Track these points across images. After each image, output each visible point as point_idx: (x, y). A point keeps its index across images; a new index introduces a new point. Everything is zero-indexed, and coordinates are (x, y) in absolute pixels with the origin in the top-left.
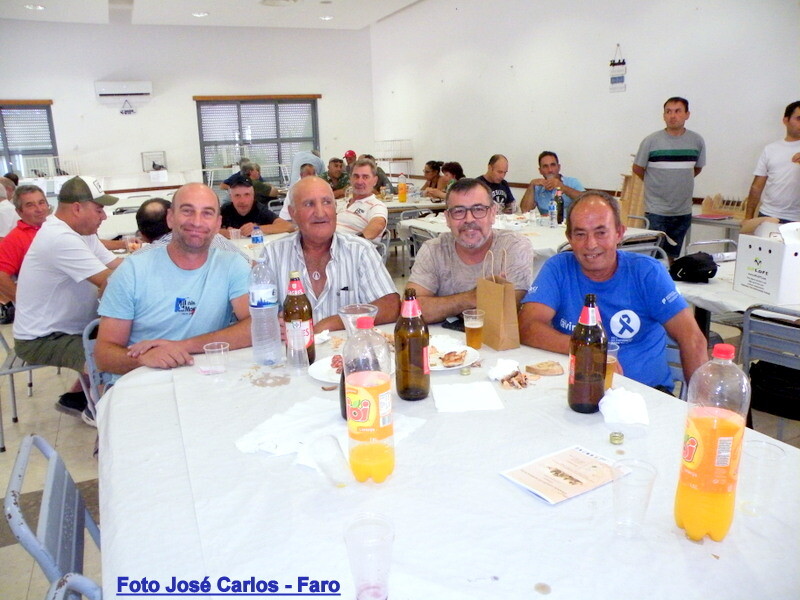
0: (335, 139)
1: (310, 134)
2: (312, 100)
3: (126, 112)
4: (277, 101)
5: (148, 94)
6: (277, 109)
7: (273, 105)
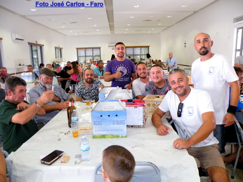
3: (113, 49)
7: (140, 48)
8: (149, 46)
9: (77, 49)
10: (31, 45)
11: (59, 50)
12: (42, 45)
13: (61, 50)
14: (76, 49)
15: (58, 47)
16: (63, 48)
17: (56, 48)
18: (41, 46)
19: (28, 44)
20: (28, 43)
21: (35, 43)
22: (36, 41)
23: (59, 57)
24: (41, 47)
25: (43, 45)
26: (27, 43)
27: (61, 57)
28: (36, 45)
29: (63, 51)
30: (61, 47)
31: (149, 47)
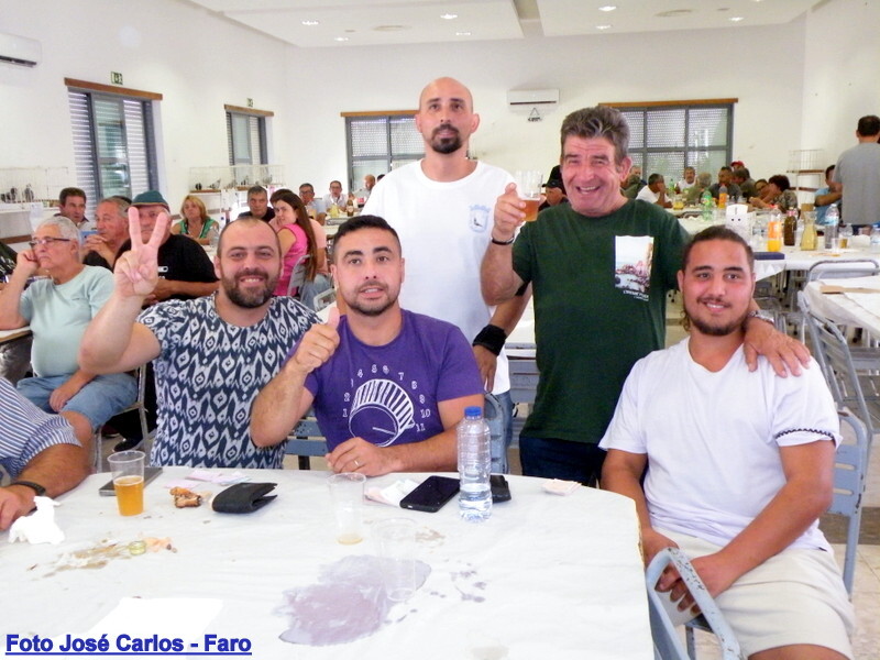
0: (751, 147)
1: (723, 142)
2: (728, 105)
3: (534, 119)
4: (688, 106)
5: (554, 102)
6: (687, 114)
7: (683, 111)
8: (736, 100)
9: (350, 118)
10: (87, 92)
11: (254, 123)
12: (150, 94)
13: (261, 122)
14: (343, 119)
15: (244, 105)
16: (271, 114)
17: (232, 113)
18: (145, 98)
19: (66, 88)
20: (69, 82)
21: (108, 80)
22: (116, 75)
23: (250, 162)
24: (147, 102)
25: (159, 97)
26: (63, 82)
27: (264, 159)
28: (116, 93)
29: (274, 127)
30: (259, 105)
31: (736, 107)
